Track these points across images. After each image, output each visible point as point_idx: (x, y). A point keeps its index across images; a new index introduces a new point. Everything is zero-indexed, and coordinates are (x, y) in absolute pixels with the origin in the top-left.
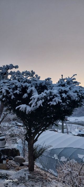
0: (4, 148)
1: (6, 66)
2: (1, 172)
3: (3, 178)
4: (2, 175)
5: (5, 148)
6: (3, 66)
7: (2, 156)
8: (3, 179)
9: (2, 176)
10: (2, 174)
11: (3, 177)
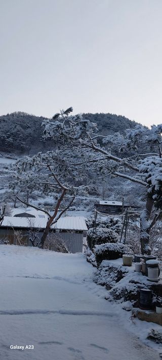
0: (157, 282)
1: (157, 126)
2: (154, 329)
3: (157, 341)
4: (155, 335)
5: (160, 281)
6: (152, 127)
7: (154, 298)
8: (157, 343)
9: (156, 337)
10: (155, 333)
11: (157, 339)
